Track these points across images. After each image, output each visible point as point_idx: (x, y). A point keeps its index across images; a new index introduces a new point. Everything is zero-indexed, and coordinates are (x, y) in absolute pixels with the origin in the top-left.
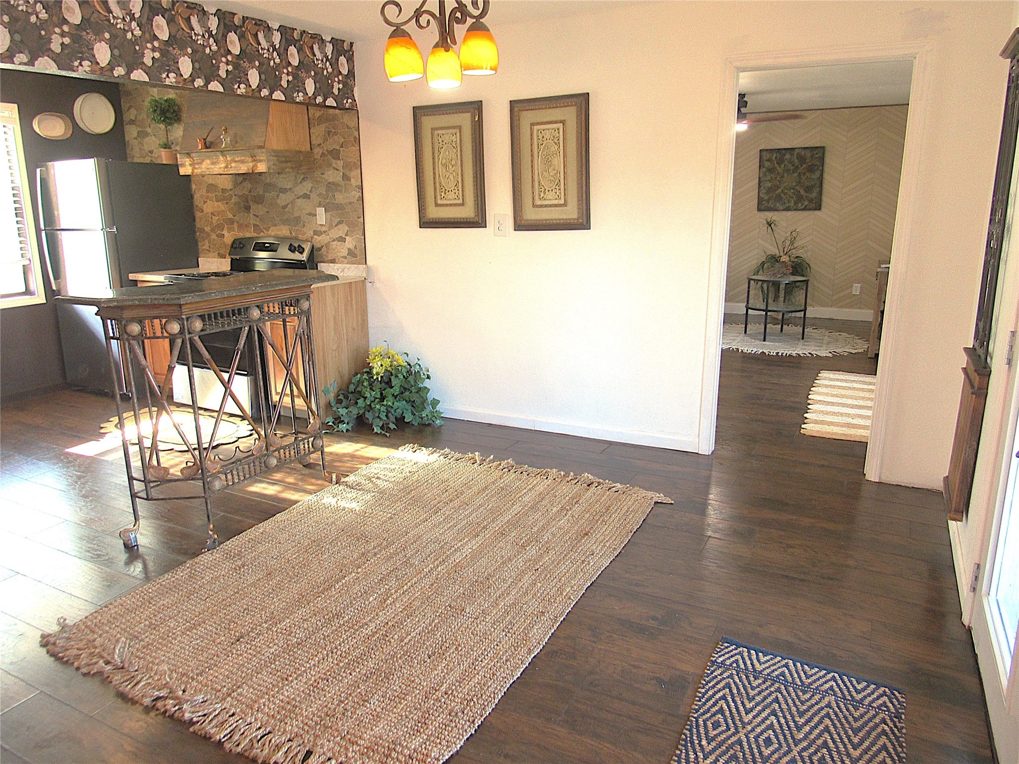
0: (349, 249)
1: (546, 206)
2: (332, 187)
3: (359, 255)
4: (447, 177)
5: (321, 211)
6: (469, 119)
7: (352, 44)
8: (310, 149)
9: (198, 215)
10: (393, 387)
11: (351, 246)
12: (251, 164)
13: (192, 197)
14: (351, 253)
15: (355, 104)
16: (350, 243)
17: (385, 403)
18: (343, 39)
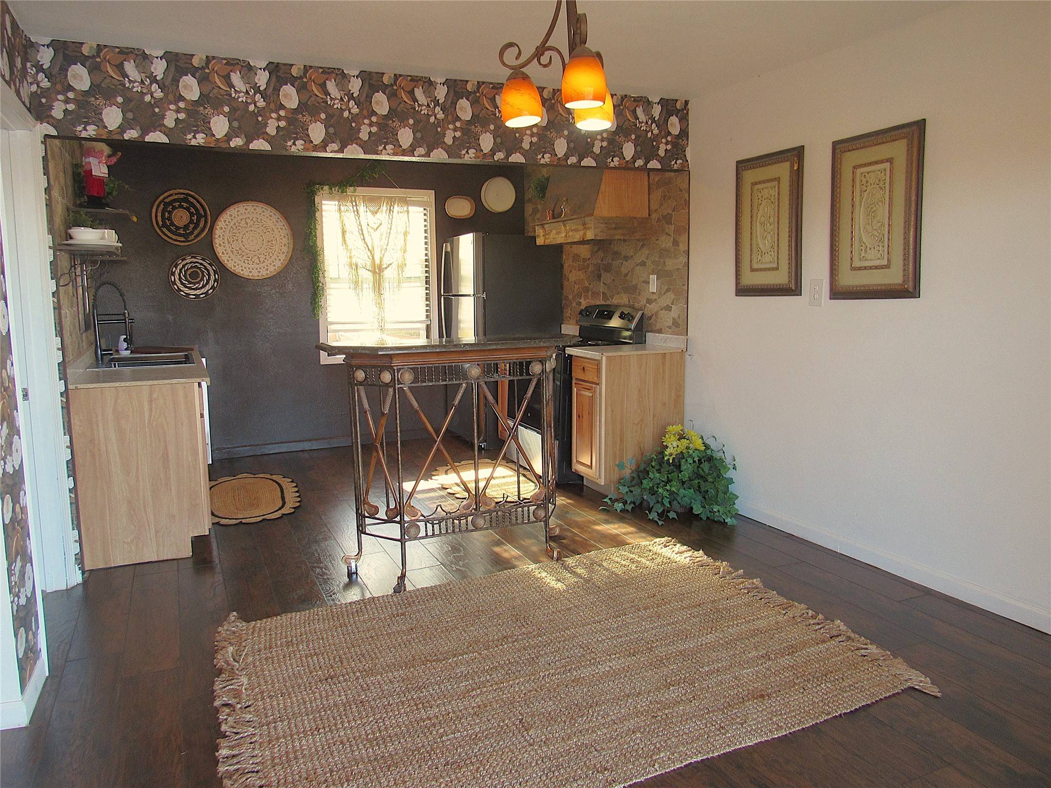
0: (674, 319)
1: (865, 268)
2: (664, 253)
3: (681, 326)
4: (764, 236)
5: (653, 278)
6: (788, 168)
7: (687, 103)
8: (647, 215)
9: (566, 283)
10: (682, 471)
11: (676, 316)
12: (582, 233)
13: (562, 266)
14: (675, 323)
15: (686, 164)
16: (675, 312)
17: (668, 487)
18: (675, 99)
